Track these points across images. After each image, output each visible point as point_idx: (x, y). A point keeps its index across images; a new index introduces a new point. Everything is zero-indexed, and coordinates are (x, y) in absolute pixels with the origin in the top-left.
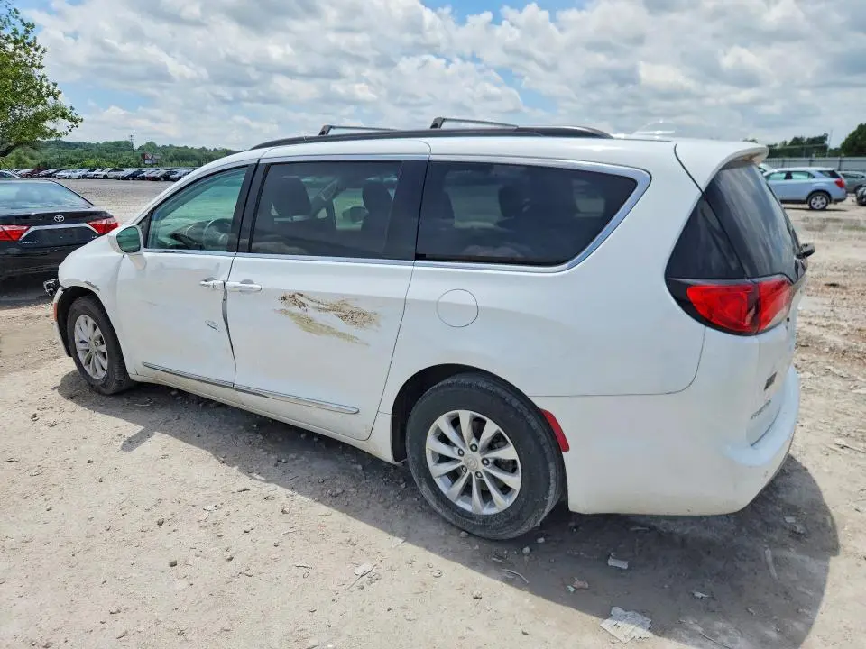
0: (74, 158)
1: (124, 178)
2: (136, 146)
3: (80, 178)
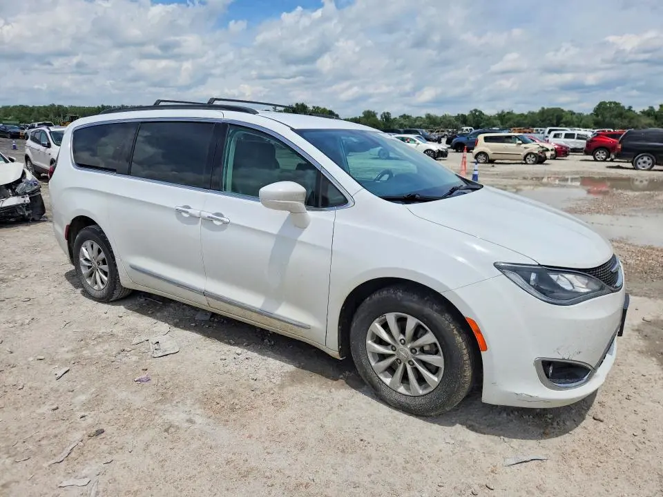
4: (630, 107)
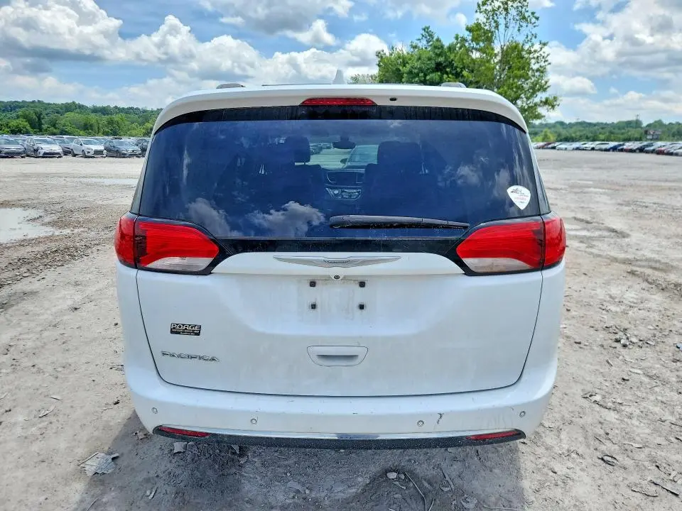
0: (590, 135)
1: (606, 150)
2: (645, 124)
3: (573, 149)
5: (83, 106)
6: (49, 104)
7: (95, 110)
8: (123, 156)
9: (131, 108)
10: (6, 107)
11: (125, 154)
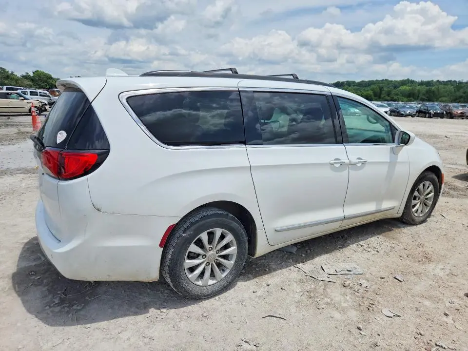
4: (12, 72)
5: (414, 81)
6: (392, 81)
7: (422, 83)
8: (401, 115)
9: (450, 81)
10: (366, 84)
11: (403, 114)
